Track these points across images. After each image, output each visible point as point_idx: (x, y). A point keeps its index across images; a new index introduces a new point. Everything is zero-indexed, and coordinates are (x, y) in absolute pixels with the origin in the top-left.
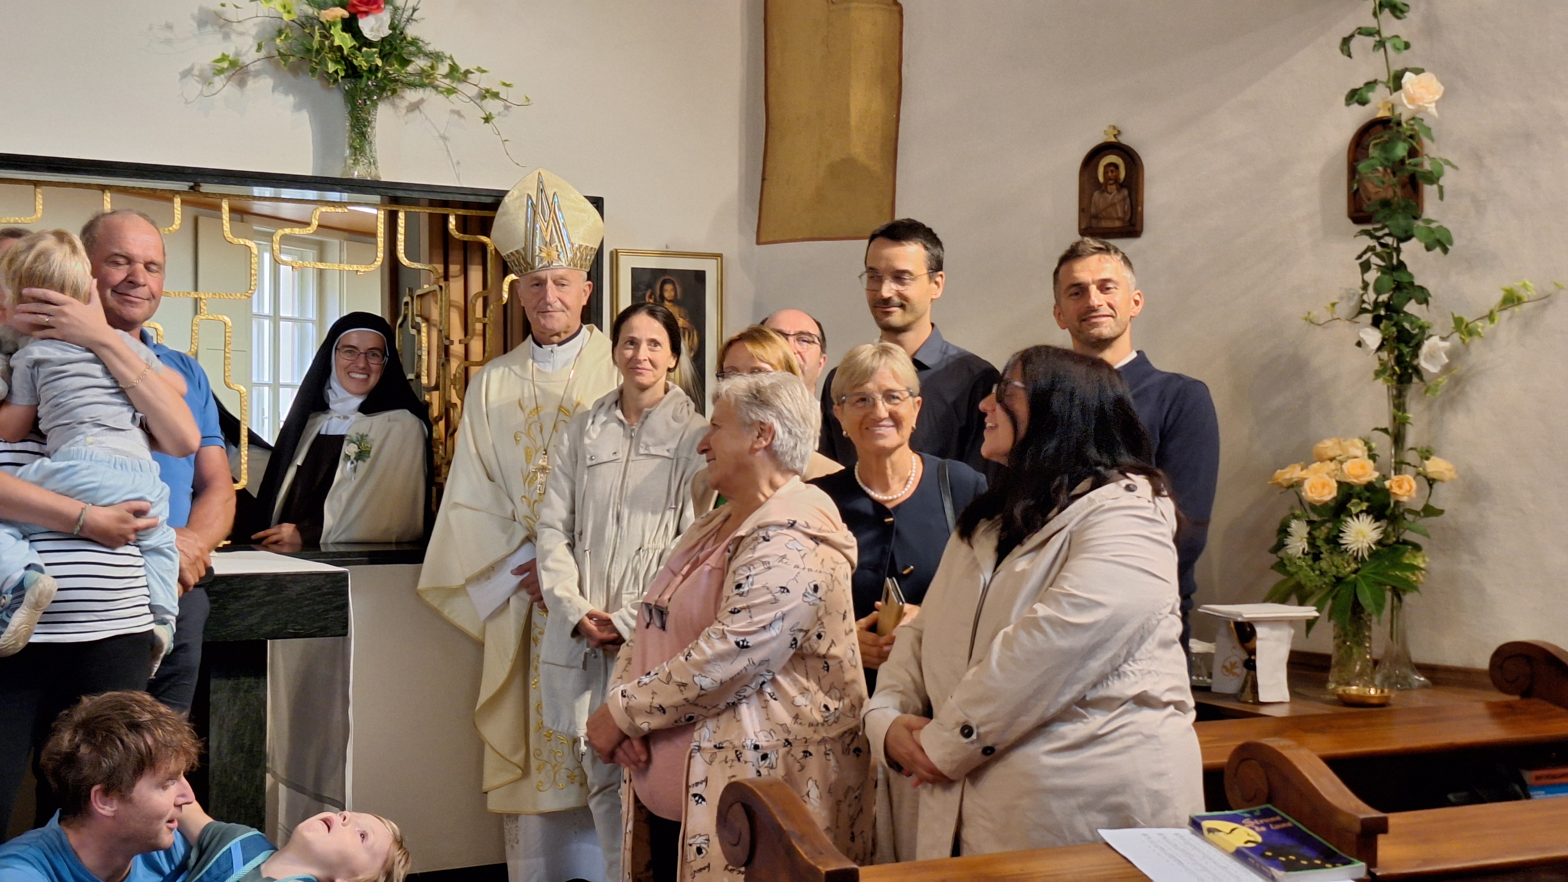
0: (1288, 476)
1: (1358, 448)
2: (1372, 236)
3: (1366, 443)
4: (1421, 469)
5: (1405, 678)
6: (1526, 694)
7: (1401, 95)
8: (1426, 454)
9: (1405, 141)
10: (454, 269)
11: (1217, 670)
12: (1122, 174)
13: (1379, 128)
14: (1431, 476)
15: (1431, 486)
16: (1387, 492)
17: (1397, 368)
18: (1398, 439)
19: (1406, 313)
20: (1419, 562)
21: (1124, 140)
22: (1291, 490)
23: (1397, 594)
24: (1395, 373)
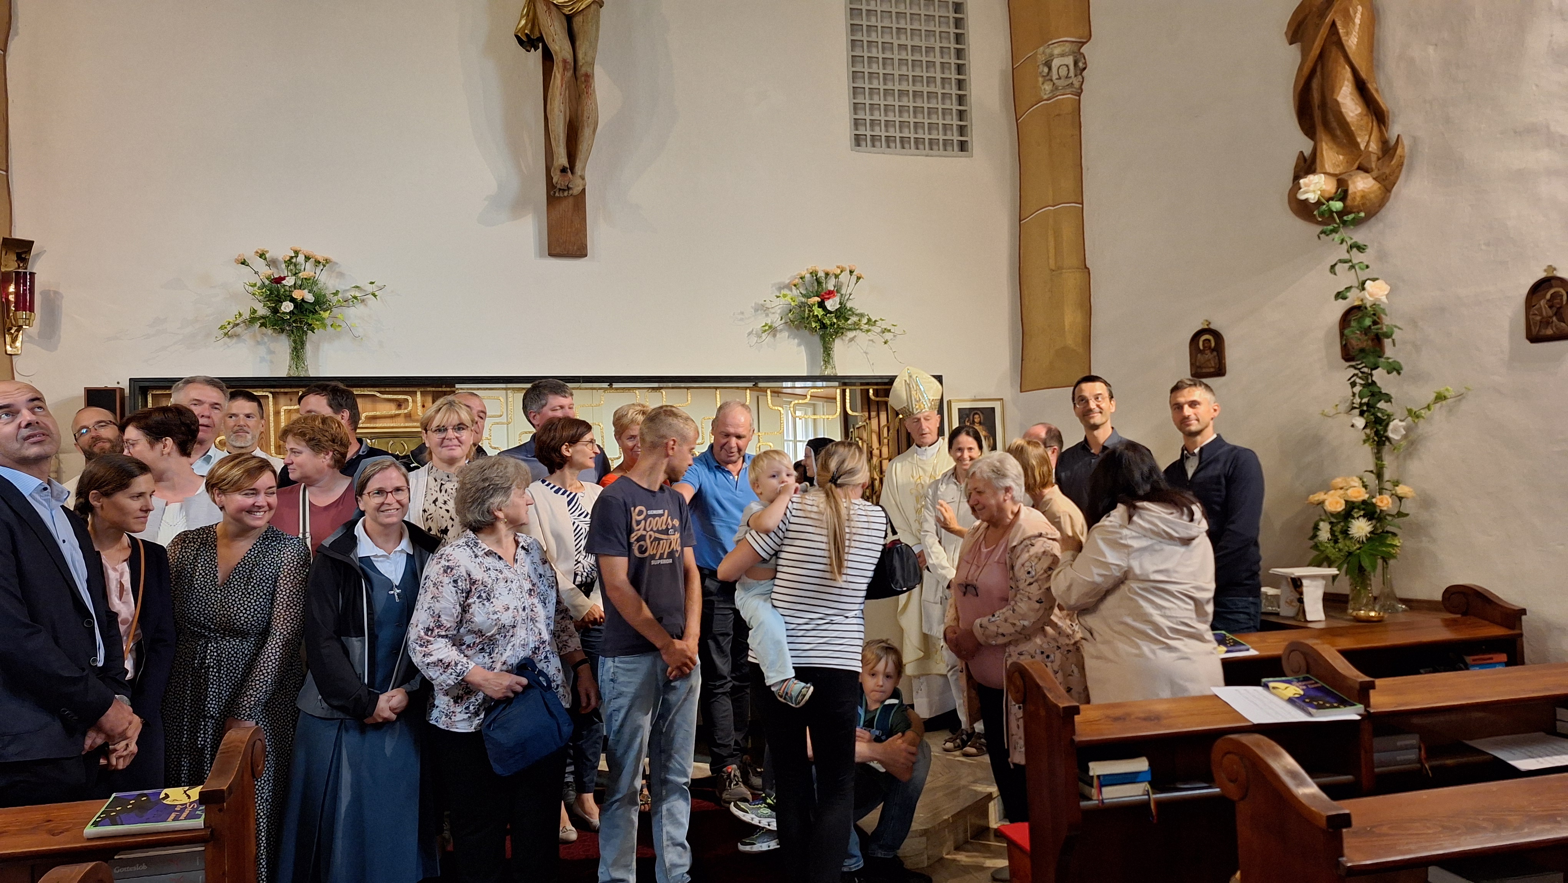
0: (1316, 499)
1: (1356, 482)
2: (1356, 368)
3: (1361, 479)
4: (1394, 492)
5: (1394, 606)
6: (1464, 614)
7: (1366, 294)
8: (1396, 484)
9: (1370, 317)
10: (873, 414)
11: (1282, 603)
12: (1213, 344)
13: (1355, 310)
14: (1400, 495)
15: (1400, 501)
16: (1374, 505)
17: (1376, 438)
18: (1379, 475)
19: (1379, 408)
20: (1396, 542)
21: (1212, 326)
22: (1319, 506)
23: (1385, 560)
24: (1375, 441)
